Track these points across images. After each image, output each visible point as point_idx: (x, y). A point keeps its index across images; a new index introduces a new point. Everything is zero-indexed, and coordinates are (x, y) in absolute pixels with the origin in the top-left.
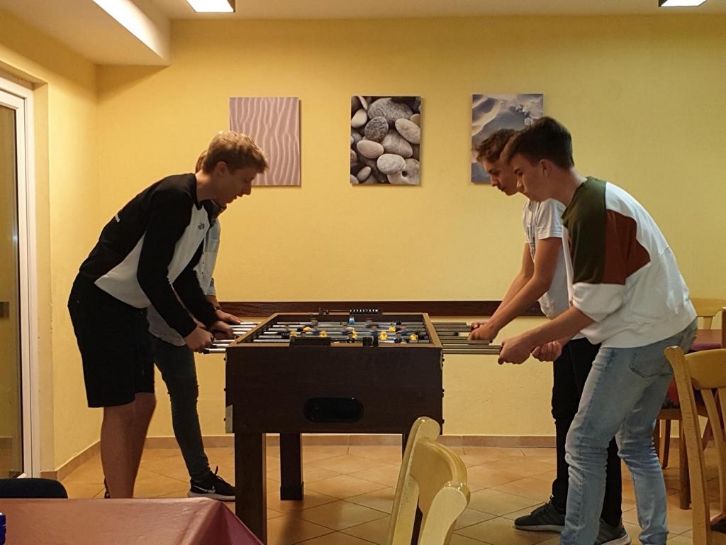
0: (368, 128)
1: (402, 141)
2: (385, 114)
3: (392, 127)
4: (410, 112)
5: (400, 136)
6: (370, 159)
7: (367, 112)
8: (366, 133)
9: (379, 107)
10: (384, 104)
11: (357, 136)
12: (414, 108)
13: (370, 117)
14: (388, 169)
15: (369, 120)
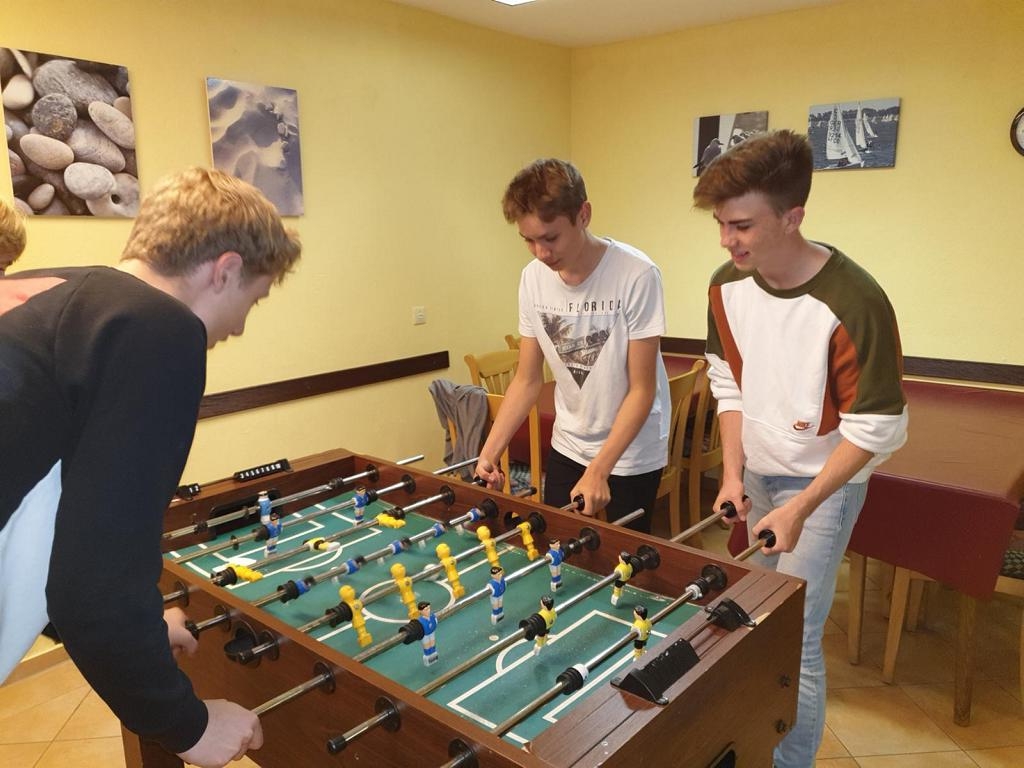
0: (38, 111)
1: (104, 141)
2: (68, 90)
3: (84, 116)
4: (112, 93)
5: (99, 132)
6: (50, 171)
7: (31, 80)
8: (35, 122)
9: (53, 75)
10: (63, 71)
11: (19, 126)
12: (119, 86)
13: (39, 91)
14: (86, 191)
15: (37, 96)
